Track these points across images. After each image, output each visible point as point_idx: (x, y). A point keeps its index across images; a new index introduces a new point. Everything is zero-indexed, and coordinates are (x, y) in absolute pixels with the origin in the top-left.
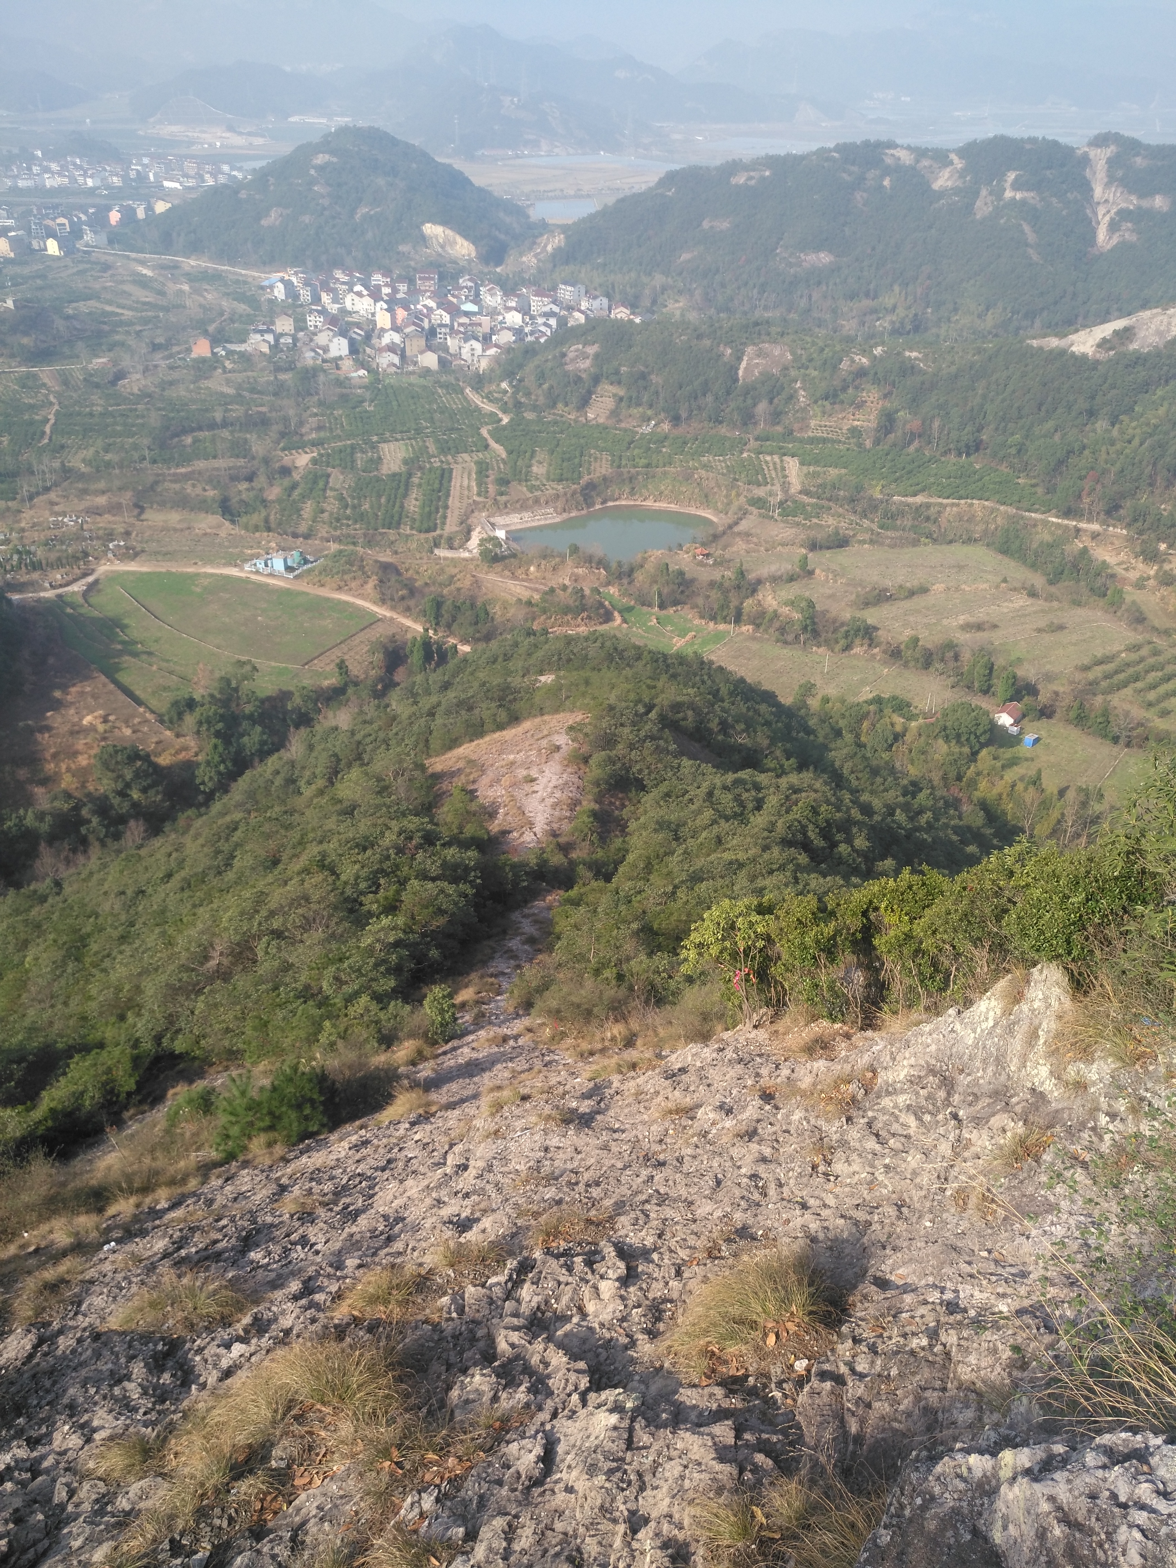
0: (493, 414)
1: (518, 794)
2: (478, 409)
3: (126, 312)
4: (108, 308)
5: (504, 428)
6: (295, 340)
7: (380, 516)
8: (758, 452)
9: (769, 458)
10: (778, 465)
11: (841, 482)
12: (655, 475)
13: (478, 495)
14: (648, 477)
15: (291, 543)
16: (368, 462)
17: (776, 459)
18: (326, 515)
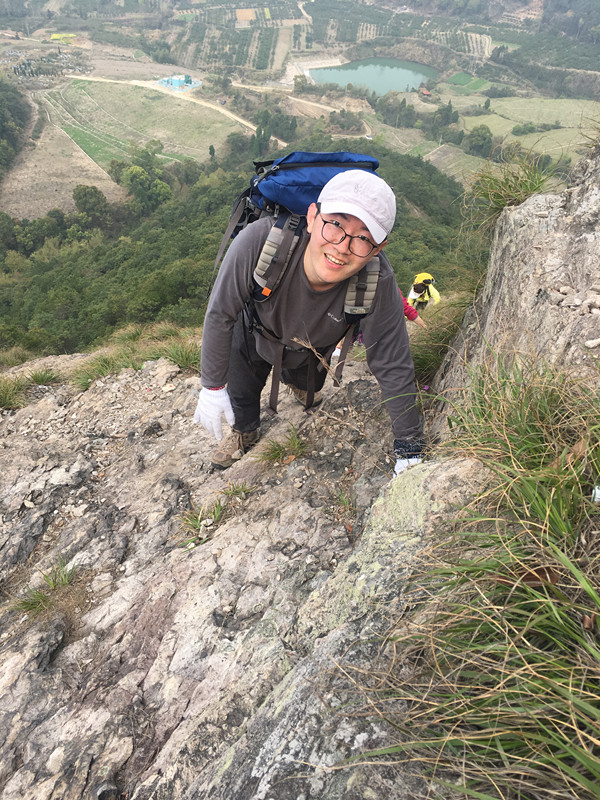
5: (313, 4)
7: (234, 56)
8: (466, 30)
9: (473, 35)
10: (478, 40)
11: (516, 54)
12: (403, 41)
13: (294, 47)
14: (398, 42)
15: (182, 70)
16: (229, 21)
17: (478, 35)
18: (203, 54)
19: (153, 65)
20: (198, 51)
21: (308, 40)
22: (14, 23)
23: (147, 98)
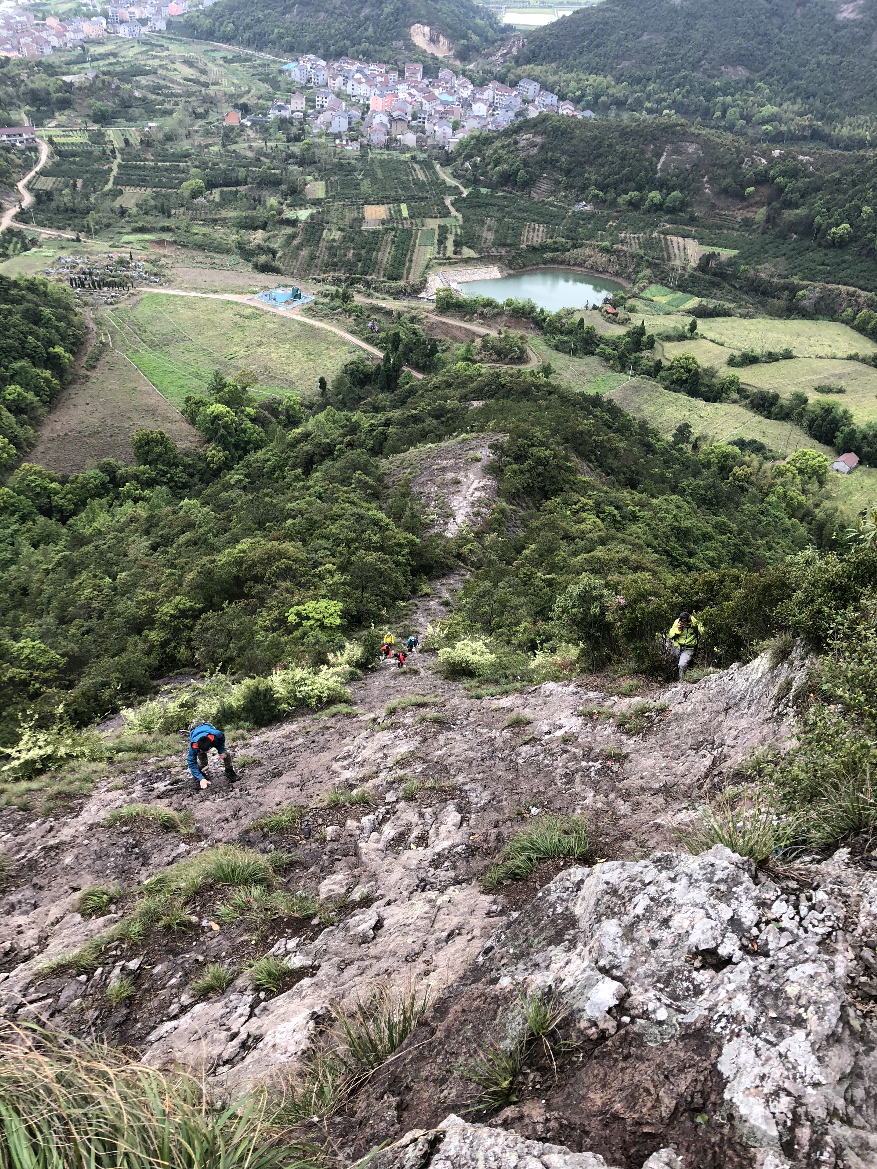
0: (456, 187)
1: (447, 491)
2: (444, 183)
3: (176, 87)
4: (162, 82)
5: (464, 200)
6: (306, 115)
7: (360, 264)
8: (665, 233)
9: (674, 239)
10: (681, 245)
11: (731, 262)
12: (581, 246)
13: (439, 253)
14: (575, 246)
15: (289, 281)
16: (354, 220)
17: (680, 239)
18: (318, 261)
19: (252, 275)
20: (313, 257)
21: (457, 244)
22: (77, 221)
23: (241, 316)
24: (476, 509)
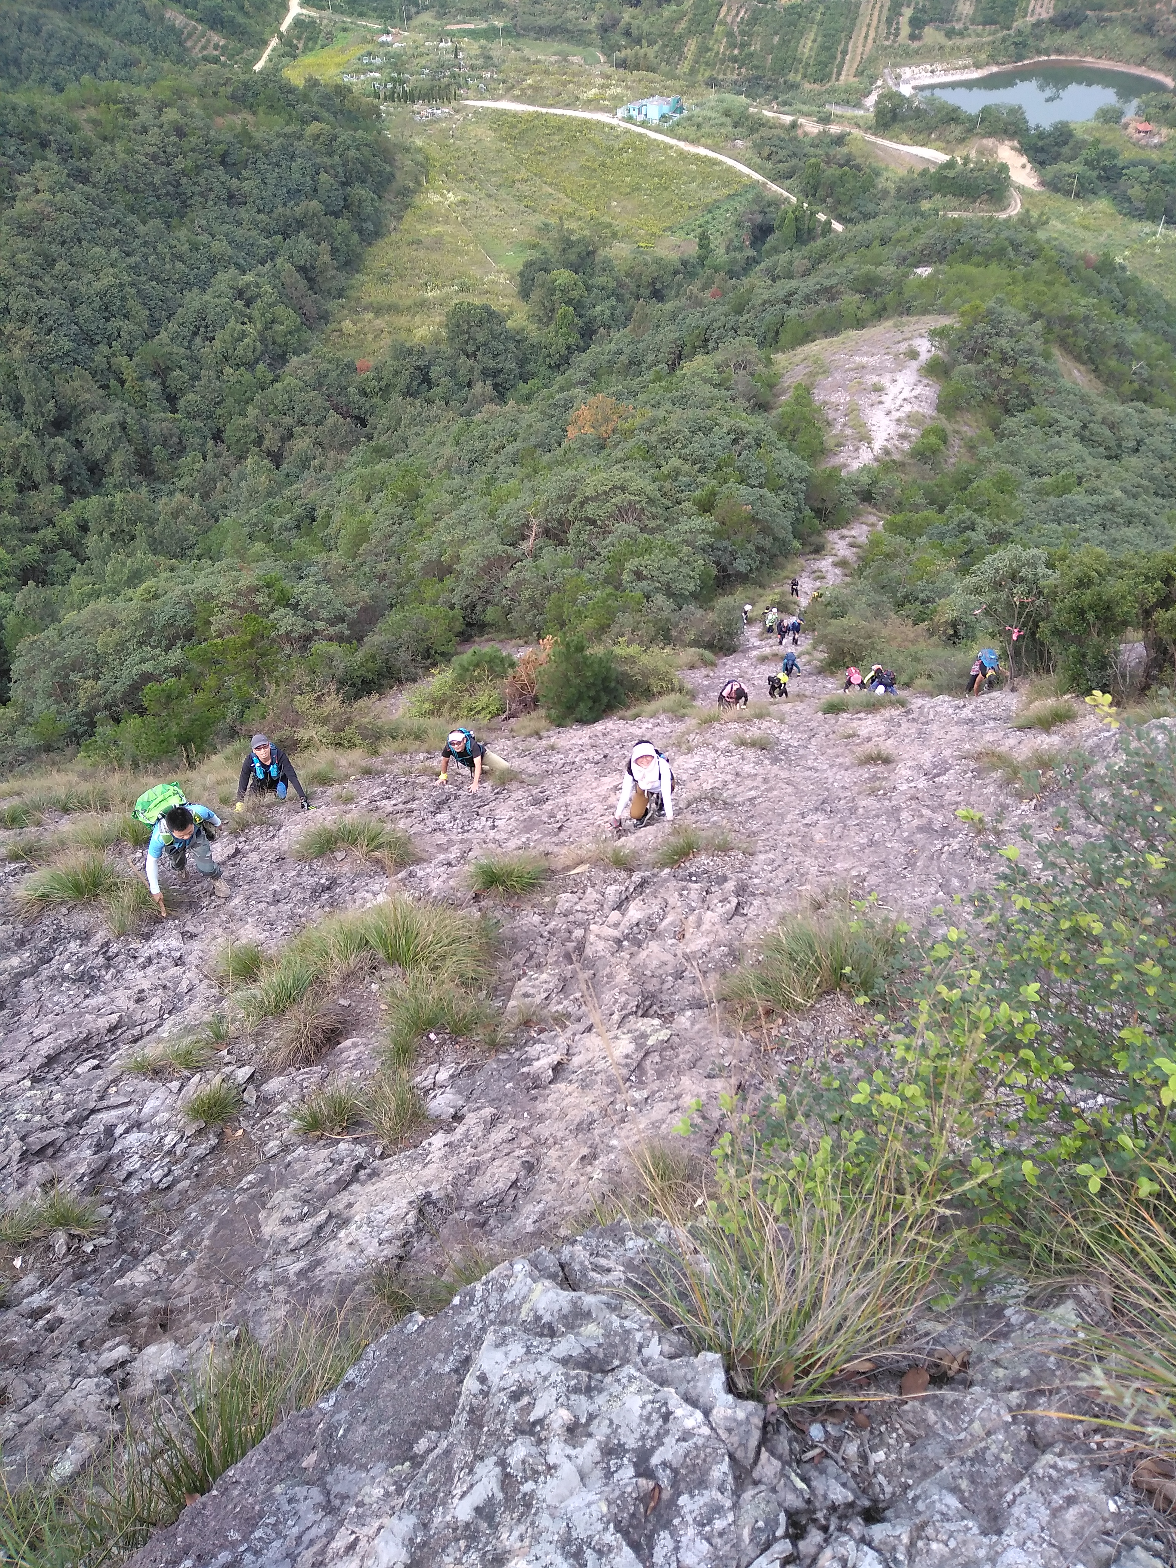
1: (863, 402)
13: (887, 38)
20: (704, 49)
21: (916, 23)
24: (902, 430)
